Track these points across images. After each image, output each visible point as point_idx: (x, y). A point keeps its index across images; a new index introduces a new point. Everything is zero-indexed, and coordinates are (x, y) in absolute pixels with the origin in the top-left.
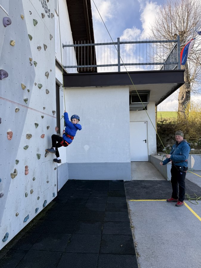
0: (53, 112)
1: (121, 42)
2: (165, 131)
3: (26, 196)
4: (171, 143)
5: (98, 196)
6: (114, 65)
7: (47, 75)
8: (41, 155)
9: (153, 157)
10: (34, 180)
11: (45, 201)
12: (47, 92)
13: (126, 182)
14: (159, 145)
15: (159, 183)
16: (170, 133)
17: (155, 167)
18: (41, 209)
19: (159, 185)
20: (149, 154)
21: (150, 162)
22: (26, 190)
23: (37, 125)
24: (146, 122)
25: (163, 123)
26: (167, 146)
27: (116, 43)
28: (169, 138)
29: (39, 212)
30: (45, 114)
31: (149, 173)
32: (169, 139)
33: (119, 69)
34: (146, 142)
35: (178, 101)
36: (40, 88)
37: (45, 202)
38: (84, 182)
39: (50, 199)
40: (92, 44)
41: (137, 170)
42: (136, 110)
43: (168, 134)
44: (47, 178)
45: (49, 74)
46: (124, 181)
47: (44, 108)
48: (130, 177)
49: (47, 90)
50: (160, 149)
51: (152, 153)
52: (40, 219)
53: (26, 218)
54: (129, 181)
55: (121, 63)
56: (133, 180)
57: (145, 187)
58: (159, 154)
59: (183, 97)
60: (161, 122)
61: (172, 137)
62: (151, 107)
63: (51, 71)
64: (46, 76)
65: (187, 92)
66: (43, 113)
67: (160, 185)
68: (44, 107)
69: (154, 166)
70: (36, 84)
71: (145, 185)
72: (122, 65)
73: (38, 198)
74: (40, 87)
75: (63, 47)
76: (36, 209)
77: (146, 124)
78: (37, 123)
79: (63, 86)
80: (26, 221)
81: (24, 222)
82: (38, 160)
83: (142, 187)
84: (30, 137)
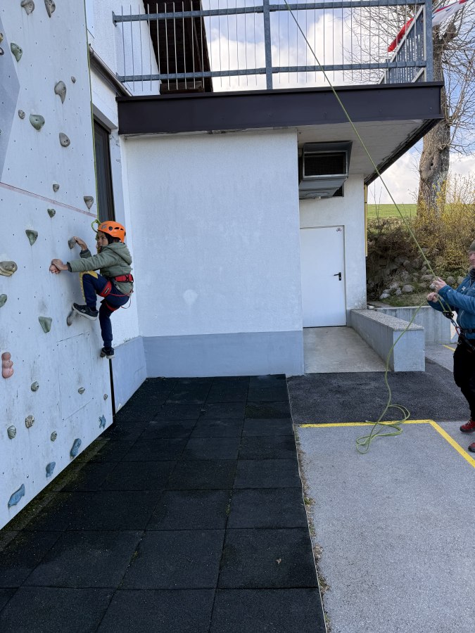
0: (87, 200)
1: (274, 6)
2: (386, 249)
3: (10, 437)
4: (401, 280)
5: (219, 419)
6: (255, 72)
7: (61, 92)
8: (51, 320)
9: (358, 314)
10: (34, 390)
11: (77, 442)
12: (65, 142)
13: (292, 378)
14: (372, 286)
15: (375, 380)
16: (399, 255)
17: (363, 339)
18: (62, 462)
19: (373, 384)
20: (348, 308)
21: (351, 327)
22: (9, 419)
23: (32, 235)
24: (341, 228)
25: (383, 231)
26: (391, 287)
27: (259, 8)
28: (395, 267)
29: (56, 472)
30: (59, 204)
31: (347, 353)
32: (395, 270)
33: (269, 81)
34: (340, 280)
35: (418, 173)
36: (38, 127)
37: (76, 445)
38: (186, 383)
39: (90, 433)
40: (196, 13)
41: (319, 347)
42: (314, 198)
43: (395, 258)
44: (80, 381)
45: (65, 88)
46: (288, 376)
47: (56, 188)
48: (301, 366)
49: (62, 136)
50: (373, 295)
51: (356, 304)
52: (63, 491)
53: (14, 496)
54: (298, 376)
55: (274, 65)
56: (308, 372)
57: (338, 391)
58: (371, 307)
59: (432, 165)
60: (377, 228)
61: (402, 264)
62: (353, 188)
63: (74, 82)
64: (56, 93)
65: (441, 151)
66: (54, 202)
67: (377, 385)
68: (54, 186)
69: (360, 335)
70: (22, 115)
71: (340, 384)
72: (278, 70)
73: (53, 437)
74: (38, 125)
75: (116, 22)
76: (49, 466)
77: (340, 233)
78: (31, 228)
79: (120, 133)
80: (15, 504)
81: (9, 506)
82: (44, 334)
83: (331, 390)
84: (11, 270)
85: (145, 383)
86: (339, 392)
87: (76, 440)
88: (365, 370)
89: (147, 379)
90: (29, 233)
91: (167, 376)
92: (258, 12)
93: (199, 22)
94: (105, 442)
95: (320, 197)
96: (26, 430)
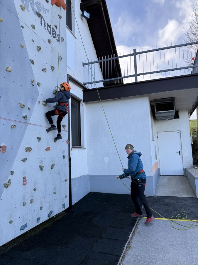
0: (63, 126)
1: (137, 53)
3: (24, 205)
5: (110, 211)
6: (131, 76)
7: (55, 93)
8: (43, 167)
9: (187, 170)
10: (34, 190)
13: (148, 197)
15: (186, 201)
17: (189, 182)
18: (44, 218)
19: (184, 203)
21: (186, 176)
22: (24, 199)
23: (39, 139)
24: (179, 132)
27: (132, 54)
29: (41, 221)
31: (178, 188)
33: (136, 79)
34: (180, 154)
36: (45, 105)
37: (51, 213)
38: (104, 195)
39: (58, 210)
40: (116, 58)
41: (167, 185)
42: (165, 119)
44: (55, 189)
48: (153, 192)
51: (188, 166)
52: (44, 229)
53: (23, 227)
54: (152, 197)
55: (138, 73)
56: (157, 195)
62: (183, 115)
67: (186, 203)
69: (188, 180)
70: (39, 102)
71: (169, 201)
72: (139, 75)
73: (41, 208)
75: (84, 65)
76: (38, 218)
77: (179, 134)
78: (39, 137)
79: (83, 102)
80: (23, 229)
81: (20, 230)
82: (41, 171)
83: (163, 204)
84: (29, 150)
85: (89, 193)
86: (166, 205)
87: (51, 211)
88: (183, 196)
89: (90, 192)
90: (38, 138)
91: (98, 191)
92: (132, 55)
93: (117, 61)
94: (65, 214)
95: (167, 119)
96: (30, 204)
